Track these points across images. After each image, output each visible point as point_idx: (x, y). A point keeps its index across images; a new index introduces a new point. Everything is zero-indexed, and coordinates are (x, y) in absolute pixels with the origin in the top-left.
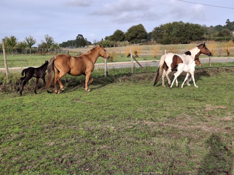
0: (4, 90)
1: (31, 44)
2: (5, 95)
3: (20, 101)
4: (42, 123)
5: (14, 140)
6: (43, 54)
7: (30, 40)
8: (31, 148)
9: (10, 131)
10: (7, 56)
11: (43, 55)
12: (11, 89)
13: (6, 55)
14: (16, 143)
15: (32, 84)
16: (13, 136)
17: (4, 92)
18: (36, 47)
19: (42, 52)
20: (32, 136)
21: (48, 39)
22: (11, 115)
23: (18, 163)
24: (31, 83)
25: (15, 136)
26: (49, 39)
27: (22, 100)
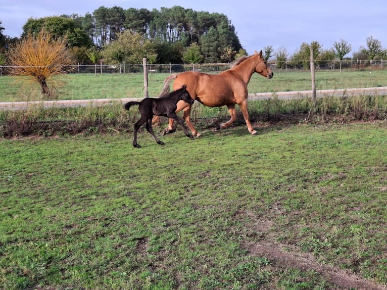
0: (310, 120)
1: (343, 53)
2: (312, 128)
3: (333, 136)
4: (368, 164)
5: (333, 180)
6: (360, 69)
7: (341, 46)
8: (357, 191)
9: (326, 170)
10: (316, 73)
11: (361, 71)
12: (319, 120)
13: (314, 72)
14: (336, 183)
15: (349, 114)
16: (331, 176)
17: (310, 124)
18: (349, 57)
19: (359, 66)
20: (356, 178)
21: (372, 44)
22: (324, 152)
23: (342, 203)
24: (347, 113)
25: (334, 176)
26: (374, 44)
27: (336, 135)
